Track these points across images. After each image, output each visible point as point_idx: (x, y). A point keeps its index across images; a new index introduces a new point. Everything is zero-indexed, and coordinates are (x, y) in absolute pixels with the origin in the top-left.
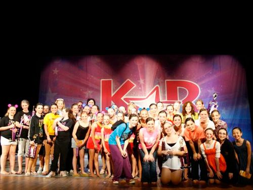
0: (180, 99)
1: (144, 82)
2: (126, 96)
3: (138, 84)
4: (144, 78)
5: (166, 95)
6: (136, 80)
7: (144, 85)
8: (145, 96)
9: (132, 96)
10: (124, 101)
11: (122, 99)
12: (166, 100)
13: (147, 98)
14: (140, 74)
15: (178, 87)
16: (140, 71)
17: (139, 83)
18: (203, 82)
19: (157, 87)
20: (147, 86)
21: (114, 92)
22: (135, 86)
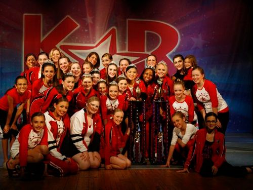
0: (148, 50)
1: (94, 20)
2: (65, 42)
3: (84, 25)
4: (93, 14)
5: (127, 43)
6: (81, 18)
7: (93, 26)
8: (94, 43)
9: (74, 42)
12: (127, 51)
13: (96, 46)
14: (87, 8)
15: (146, 32)
16: (86, 3)
17: (85, 22)
19: (114, 30)
20: (98, 28)
21: (44, 35)
22: (79, 26)
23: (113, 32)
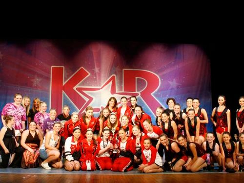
0: (138, 91)
1: (100, 70)
2: (79, 85)
3: (93, 73)
4: (99, 66)
5: (123, 86)
6: (91, 68)
7: (100, 74)
8: (100, 86)
9: (86, 85)
10: (77, 91)
11: (75, 88)
12: (123, 91)
13: (102, 88)
14: (95, 62)
15: (136, 78)
16: (95, 58)
17: (94, 71)
18: (164, 73)
20: (102, 75)
21: (66, 79)
22: (89, 74)
23: (113, 78)
